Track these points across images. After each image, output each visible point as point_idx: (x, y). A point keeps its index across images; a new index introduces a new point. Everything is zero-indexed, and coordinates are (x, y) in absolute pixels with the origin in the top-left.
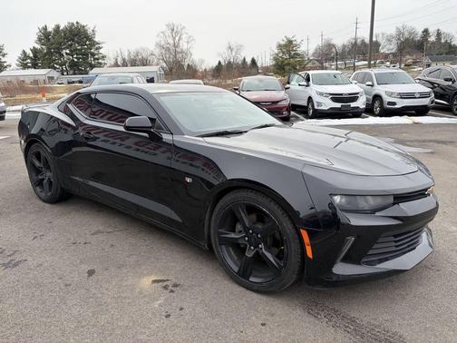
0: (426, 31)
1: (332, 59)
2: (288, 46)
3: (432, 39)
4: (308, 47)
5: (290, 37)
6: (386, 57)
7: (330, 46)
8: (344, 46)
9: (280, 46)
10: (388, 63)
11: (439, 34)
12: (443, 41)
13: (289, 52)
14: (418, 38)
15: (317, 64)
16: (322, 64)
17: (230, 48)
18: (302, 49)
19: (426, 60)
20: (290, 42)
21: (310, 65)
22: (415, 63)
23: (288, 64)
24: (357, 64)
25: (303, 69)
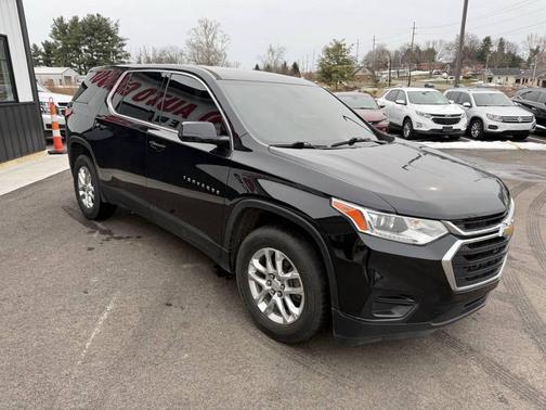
0: (487, 40)
1: (385, 67)
2: (336, 51)
3: (494, 48)
5: (339, 40)
6: (443, 67)
7: (382, 52)
8: (397, 52)
9: (328, 51)
10: (445, 74)
11: (502, 43)
12: (506, 52)
13: (337, 57)
14: (479, 47)
15: (368, 72)
16: (373, 72)
17: (271, 50)
18: (352, 54)
19: (488, 73)
20: (339, 46)
21: (360, 73)
22: (475, 75)
23: (336, 71)
24: (413, 73)
25: (352, 77)
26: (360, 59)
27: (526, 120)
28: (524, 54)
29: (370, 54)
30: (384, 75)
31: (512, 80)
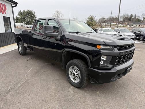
0: (132, 15)
1: (104, 22)
2: (91, 18)
3: (133, 17)
4: (97, 19)
6: (120, 22)
7: (103, 18)
8: (107, 19)
9: (89, 18)
10: (120, 24)
11: (135, 16)
12: (137, 18)
13: (91, 20)
14: (129, 17)
15: (100, 24)
16: (101, 24)
17: (74, 18)
18: (95, 19)
19: (131, 24)
20: (92, 17)
21: (97, 24)
22: (128, 24)
23: (91, 24)
24: (111, 24)
25: (95, 25)
26: (98, 20)
27: (133, 36)
28: (142, 19)
29: (100, 19)
30: (104, 24)
31: (138, 26)
